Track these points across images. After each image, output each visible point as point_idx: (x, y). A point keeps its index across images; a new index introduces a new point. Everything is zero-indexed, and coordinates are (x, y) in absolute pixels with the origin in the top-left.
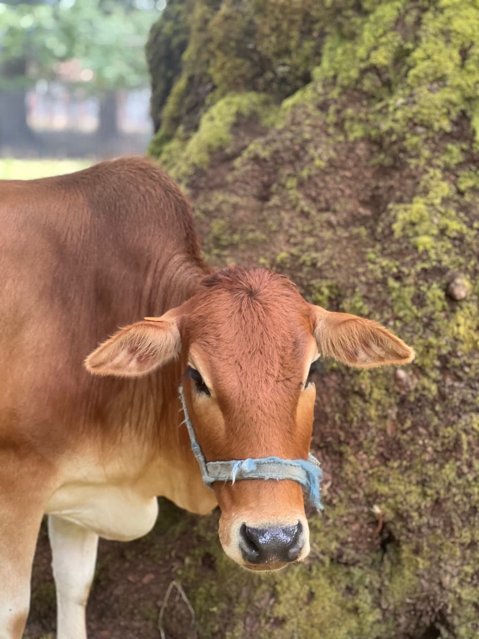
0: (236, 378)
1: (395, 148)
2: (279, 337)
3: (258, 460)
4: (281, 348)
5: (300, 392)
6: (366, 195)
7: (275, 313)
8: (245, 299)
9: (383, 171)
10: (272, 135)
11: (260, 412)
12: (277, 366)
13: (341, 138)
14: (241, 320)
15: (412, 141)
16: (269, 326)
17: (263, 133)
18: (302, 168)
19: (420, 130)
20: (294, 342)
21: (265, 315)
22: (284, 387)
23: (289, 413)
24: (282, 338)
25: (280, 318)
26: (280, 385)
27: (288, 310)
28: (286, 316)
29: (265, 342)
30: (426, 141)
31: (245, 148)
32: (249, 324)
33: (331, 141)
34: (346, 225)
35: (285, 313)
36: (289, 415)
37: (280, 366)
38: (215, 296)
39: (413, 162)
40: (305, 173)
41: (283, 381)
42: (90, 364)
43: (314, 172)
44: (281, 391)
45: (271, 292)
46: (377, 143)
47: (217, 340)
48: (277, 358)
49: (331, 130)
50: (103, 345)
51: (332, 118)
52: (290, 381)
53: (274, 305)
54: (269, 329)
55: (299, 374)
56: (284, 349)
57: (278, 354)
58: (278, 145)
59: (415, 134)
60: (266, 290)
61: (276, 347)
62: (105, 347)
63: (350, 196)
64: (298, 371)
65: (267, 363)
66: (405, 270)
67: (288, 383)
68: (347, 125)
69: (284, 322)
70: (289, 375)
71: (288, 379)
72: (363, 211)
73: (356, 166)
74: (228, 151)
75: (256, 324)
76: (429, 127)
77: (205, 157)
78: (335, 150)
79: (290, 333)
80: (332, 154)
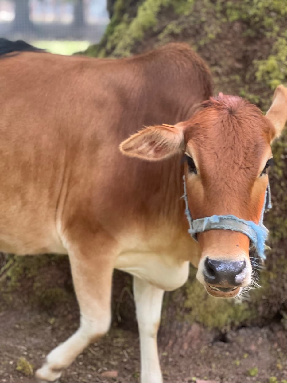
0: (213, 163)
1: (258, 26)
2: (245, 141)
3: (221, 216)
4: (246, 147)
5: (256, 178)
6: (239, 56)
7: (245, 125)
8: (227, 115)
9: (250, 40)
10: (182, 19)
11: (226, 186)
12: (242, 159)
13: (224, 20)
14: (222, 127)
15: (268, 21)
16: (240, 133)
17: (177, 17)
18: (200, 39)
19: (273, 14)
20: (255, 145)
21: (238, 126)
22: (245, 173)
23: (246, 189)
24: (247, 141)
25: (248, 129)
26: (242, 171)
27: (254, 125)
28: (252, 129)
29: (236, 143)
30: (277, 21)
31: (165, 27)
32: (227, 130)
33: (218, 22)
34: (227, 74)
35: (252, 127)
36: (246, 191)
37: (244, 159)
38: (208, 112)
39: (268, 34)
40: (202, 43)
41: (244, 169)
42: (123, 148)
43: (208, 41)
44: (242, 175)
45: (245, 113)
46: (246, 23)
47: (205, 138)
48: (242, 154)
49: (218, 15)
50: (132, 136)
51: (219, 8)
52: (249, 169)
53: (245, 121)
54: (239, 135)
55: (257, 166)
56: (248, 148)
57: (243, 151)
58: (186, 25)
59: (270, 17)
60: (241, 111)
61: (243, 147)
62: (134, 138)
63: (230, 57)
64: (257, 164)
65: (235, 156)
66: (263, 101)
67: (248, 170)
68: (228, 12)
69: (250, 132)
70: (250, 165)
71: (248, 168)
72: (238, 66)
73: (234, 37)
74: (156, 29)
75: (231, 131)
76: (278, 12)
77: (141, 34)
78: (221, 27)
79: (253, 139)
80: (219, 30)
